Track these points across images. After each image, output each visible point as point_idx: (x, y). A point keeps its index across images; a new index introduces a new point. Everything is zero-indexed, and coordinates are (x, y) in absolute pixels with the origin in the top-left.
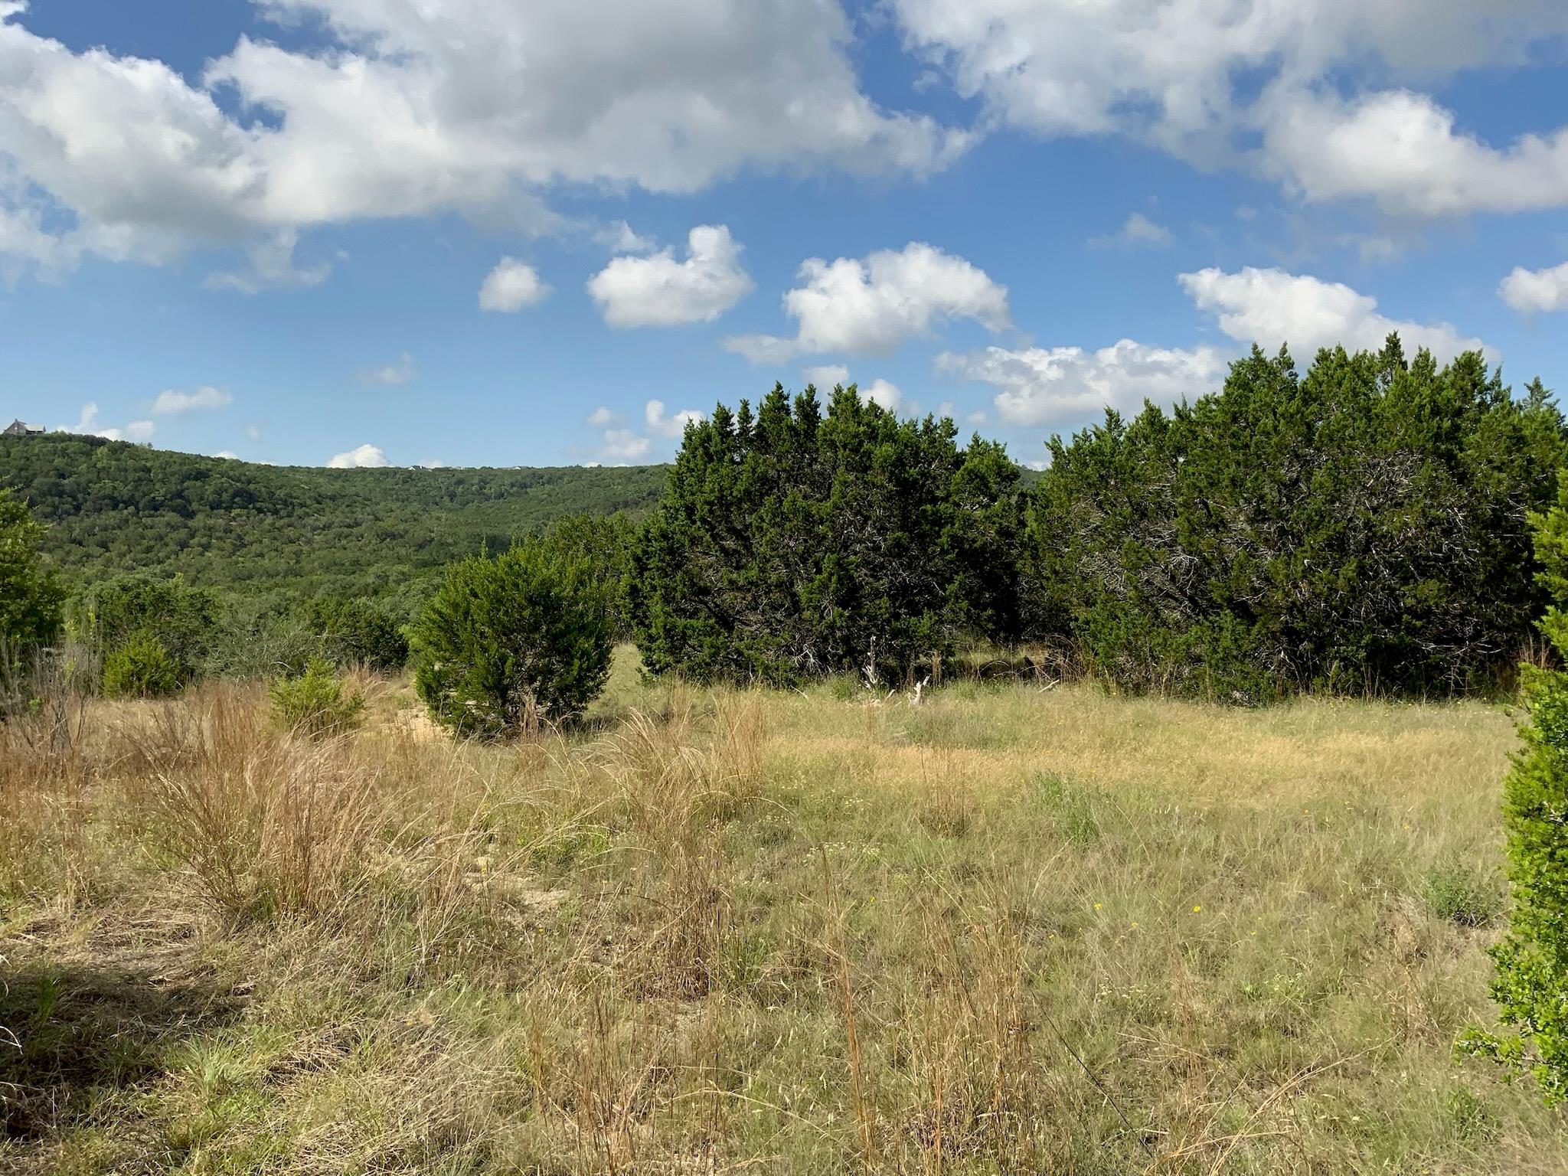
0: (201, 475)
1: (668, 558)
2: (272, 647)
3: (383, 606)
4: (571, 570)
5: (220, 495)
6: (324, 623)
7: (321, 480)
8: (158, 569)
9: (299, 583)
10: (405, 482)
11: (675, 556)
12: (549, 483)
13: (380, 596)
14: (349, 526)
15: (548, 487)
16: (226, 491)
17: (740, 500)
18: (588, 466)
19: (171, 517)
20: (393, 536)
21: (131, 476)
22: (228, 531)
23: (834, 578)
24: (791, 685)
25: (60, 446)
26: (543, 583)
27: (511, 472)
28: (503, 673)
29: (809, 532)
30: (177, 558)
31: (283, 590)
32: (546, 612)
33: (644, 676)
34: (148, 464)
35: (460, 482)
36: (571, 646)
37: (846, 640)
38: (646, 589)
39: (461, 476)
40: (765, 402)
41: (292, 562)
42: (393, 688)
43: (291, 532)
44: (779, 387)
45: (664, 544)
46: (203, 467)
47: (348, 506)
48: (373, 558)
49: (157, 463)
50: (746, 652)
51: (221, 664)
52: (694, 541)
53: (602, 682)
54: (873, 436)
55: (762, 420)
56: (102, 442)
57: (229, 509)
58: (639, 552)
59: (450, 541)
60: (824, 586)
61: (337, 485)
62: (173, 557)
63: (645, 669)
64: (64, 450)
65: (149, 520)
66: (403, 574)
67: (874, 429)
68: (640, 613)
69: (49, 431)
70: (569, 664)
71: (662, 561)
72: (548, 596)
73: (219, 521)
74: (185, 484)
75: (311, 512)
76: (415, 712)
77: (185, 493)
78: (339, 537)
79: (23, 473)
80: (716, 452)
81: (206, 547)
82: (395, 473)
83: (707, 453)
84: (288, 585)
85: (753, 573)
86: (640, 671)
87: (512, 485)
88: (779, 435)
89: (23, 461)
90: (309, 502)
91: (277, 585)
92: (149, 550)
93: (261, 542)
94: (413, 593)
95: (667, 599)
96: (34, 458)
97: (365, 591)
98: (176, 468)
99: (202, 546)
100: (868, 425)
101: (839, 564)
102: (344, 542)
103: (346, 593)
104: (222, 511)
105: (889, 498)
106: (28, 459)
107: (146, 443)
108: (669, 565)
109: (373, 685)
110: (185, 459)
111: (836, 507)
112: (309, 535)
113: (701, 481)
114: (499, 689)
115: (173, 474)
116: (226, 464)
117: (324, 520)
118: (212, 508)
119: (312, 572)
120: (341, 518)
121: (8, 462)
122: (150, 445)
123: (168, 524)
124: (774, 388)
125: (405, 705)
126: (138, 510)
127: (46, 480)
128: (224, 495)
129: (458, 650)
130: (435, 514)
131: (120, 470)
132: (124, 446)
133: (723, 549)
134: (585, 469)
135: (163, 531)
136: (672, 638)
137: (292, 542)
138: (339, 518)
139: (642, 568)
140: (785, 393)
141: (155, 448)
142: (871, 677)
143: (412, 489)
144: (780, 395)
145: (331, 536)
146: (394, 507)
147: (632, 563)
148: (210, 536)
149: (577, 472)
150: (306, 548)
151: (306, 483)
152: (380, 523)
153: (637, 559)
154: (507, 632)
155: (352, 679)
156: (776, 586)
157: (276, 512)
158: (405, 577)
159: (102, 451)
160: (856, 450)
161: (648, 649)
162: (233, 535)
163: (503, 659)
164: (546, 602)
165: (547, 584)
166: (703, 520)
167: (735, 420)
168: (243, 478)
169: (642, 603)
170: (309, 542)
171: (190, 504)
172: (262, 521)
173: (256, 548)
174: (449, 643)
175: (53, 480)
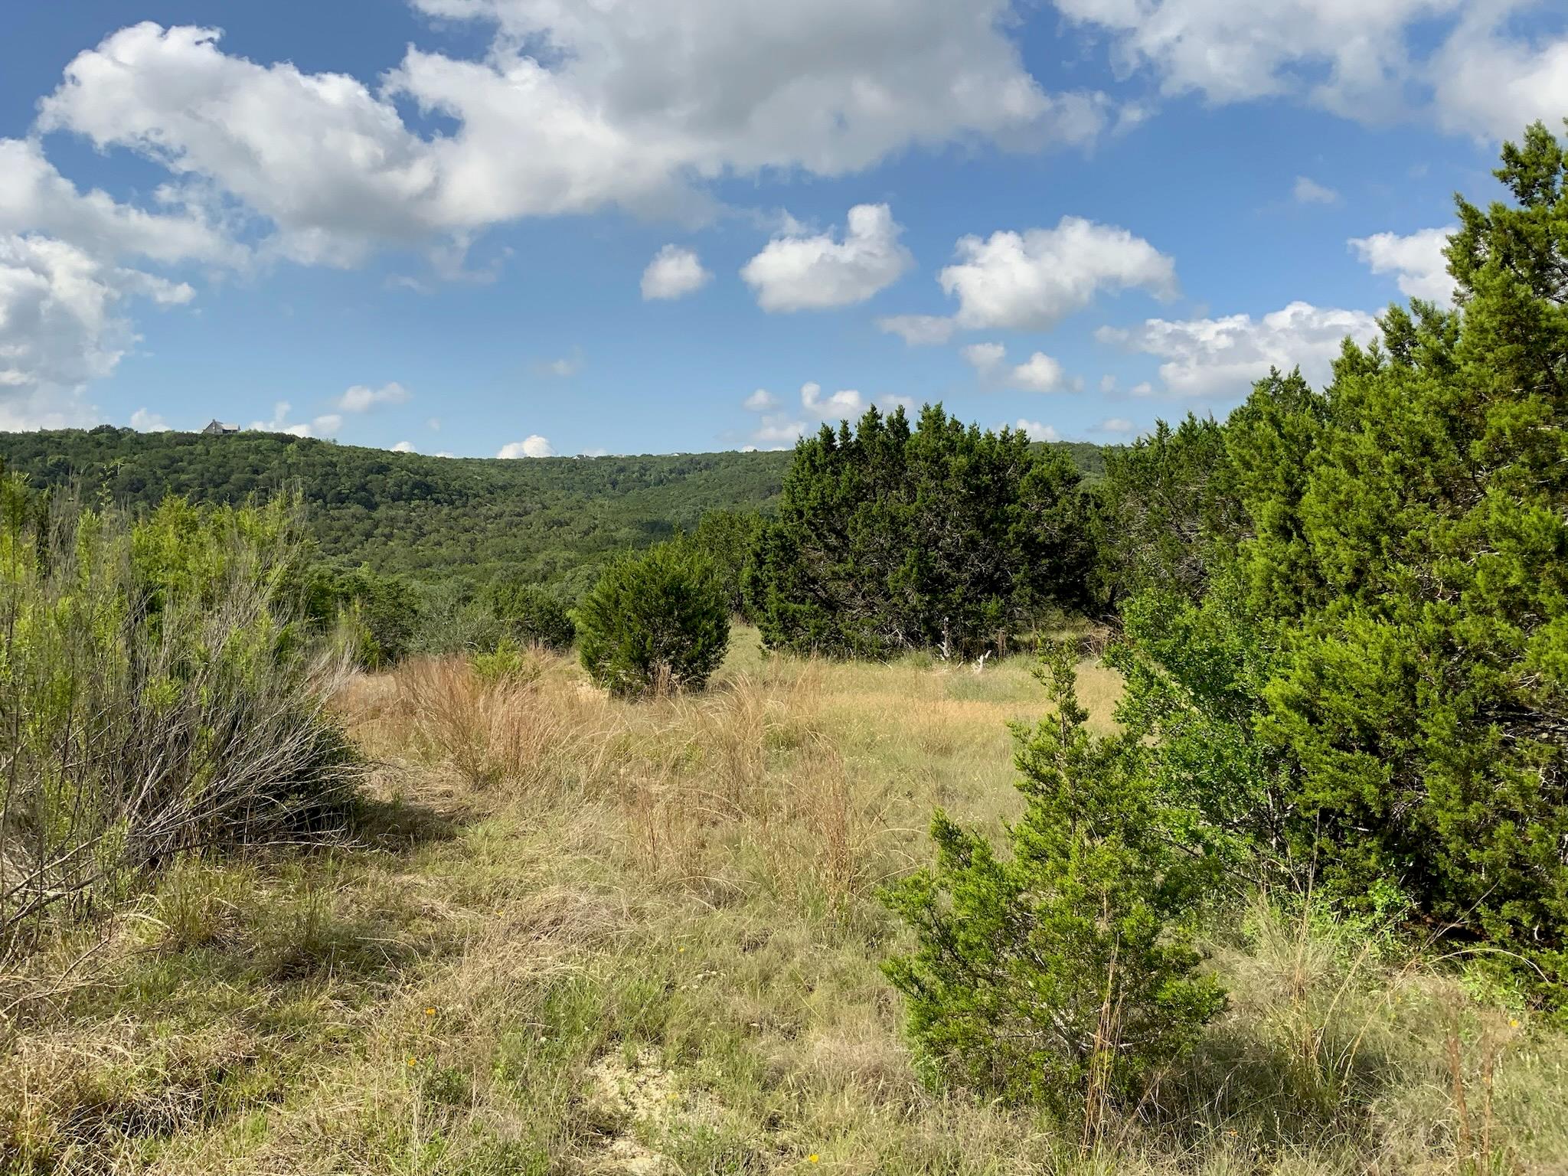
0: (383, 469)
1: (781, 554)
2: (463, 629)
3: (551, 592)
4: (697, 568)
5: (401, 487)
6: (502, 609)
7: (492, 471)
8: (345, 558)
9: (474, 570)
10: (570, 471)
11: (788, 551)
12: (706, 469)
13: (548, 581)
14: (519, 515)
15: (705, 473)
16: (406, 484)
17: (839, 506)
18: (744, 450)
19: (356, 509)
20: (560, 524)
21: (319, 471)
22: (409, 521)
23: (915, 570)
24: (883, 658)
25: (253, 443)
26: (674, 578)
27: (670, 459)
28: (644, 648)
29: (895, 531)
30: (363, 548)
31: (460, 577)
32: (677, 600)
33: (763, 652)
34: (335, 459)
35: (622, 470)
36: (696, 627)
37: (926, 621)
38: (765, 579)
39: (622, 464)
40: (862, 421)
41: (468, 550)
42: (562, 663)
43: (466, 522)
44: (874, 409)
45: (778, 542)
46: (384, 461)
47: (517, 496)
48: (541, 546)
49: (342, 457)
50: (845, 631)
51: (424, 643)
52: (805, 539)
53: (722, 655)
54: (951, 449)
55: (859, 436)
56: (291, 439)
57: (409, 500)
58: (758, 549)
59: (613, 527)
60: (907, 576)
61: (507, 476)
62: (359, 546)
63: (764, 647)
64: (257, 447)
65: (336, 512)
66: (570, 560)
67: (953, 442)
68: (759, 599)
69: (243, 430)
70: (694, 641)
71: (777, 556)
72: (679, 588)
73: (400, 512)
74: (368, 478)
75: (483, 502)
76: (580, 682)
77: (369, 486)
78: (510, 525)
79: (221, 470)
80: (821, 465)
81: (389, 537)
82: (561, 463)
83: (812, 464)
84: (465, 572)
85: (849, 566)
86: (760, 648)
87: (671, 472)
88: (873, 449)
89: (221, 458)
90: (481, 493)
91: (454, 572)
92: (337, 540)
93: (438, 531)
94: (578, 579)
95: (781, 589)
96: (231, 456)
97: (534, 577)
98: (359, 462)
99: (384, 536)
100: (948, 439)
101: (920, 558)
102: (515, 530)
103: (518, 579)
104: (403, 502)
105: (965, 501)
106: (225, 457)
107: (331, 439)
108: (782, 559)
109: (546, 660)
110: (369, 453)
111: (919, 509)
112: (483, 524)
113: (807, 490)
114: (642, 661)
115: (357, 468)
116: (404, 459)
117: (496, 509)
118: (394, 500)
119: (486, 559)
120: (511, 507)
121: (207, 460)
122: (334, 441)
123: (354, 516)
124: (870, 410)
125: (573, 677)
126: (326, 503)
127: (241, 476)
128: (405, 487)
129: (611, 630)
130: (599, 501)
131: (309, 466)
132: (312, 442)
133: (826, 546)
134: (741, 454)
135: (350, 522)
136: (784, 620)
137: (467, 531)
138: (509, 507)
139: (761, 563)
140: (879, 413)
141: (339, 443)
142: (945, 651)
143: (577, 478)
144: (874, 415)
145: (503, 525)
146: (560, 496)
147: (753, 559)
148: (392, 527)
149: (733, 457)
150: (479, 537)
151: (479, 474)
152: (547, 512)
153: (757, 555)
154: (647, 616)
155: (530, 655)
156: (869, 577)
157: (452, 503)
158: (571, 564)
159: (291, 447)
160: (935, 462)
161: (766, 630)
162: (413, 525)
163: (645, 637)
164: (677, 593)
165: (678, 580)
166: (810, 523)
167: (836, 437)
168: (421, 471)
169: (762, 591)
170: (483, 530)
171: (373, 495)
172: (439, 511)
173: (434, 537)
174: (604, 625)
175: (248, 476)
